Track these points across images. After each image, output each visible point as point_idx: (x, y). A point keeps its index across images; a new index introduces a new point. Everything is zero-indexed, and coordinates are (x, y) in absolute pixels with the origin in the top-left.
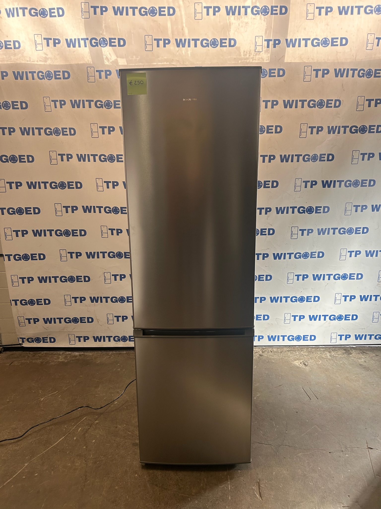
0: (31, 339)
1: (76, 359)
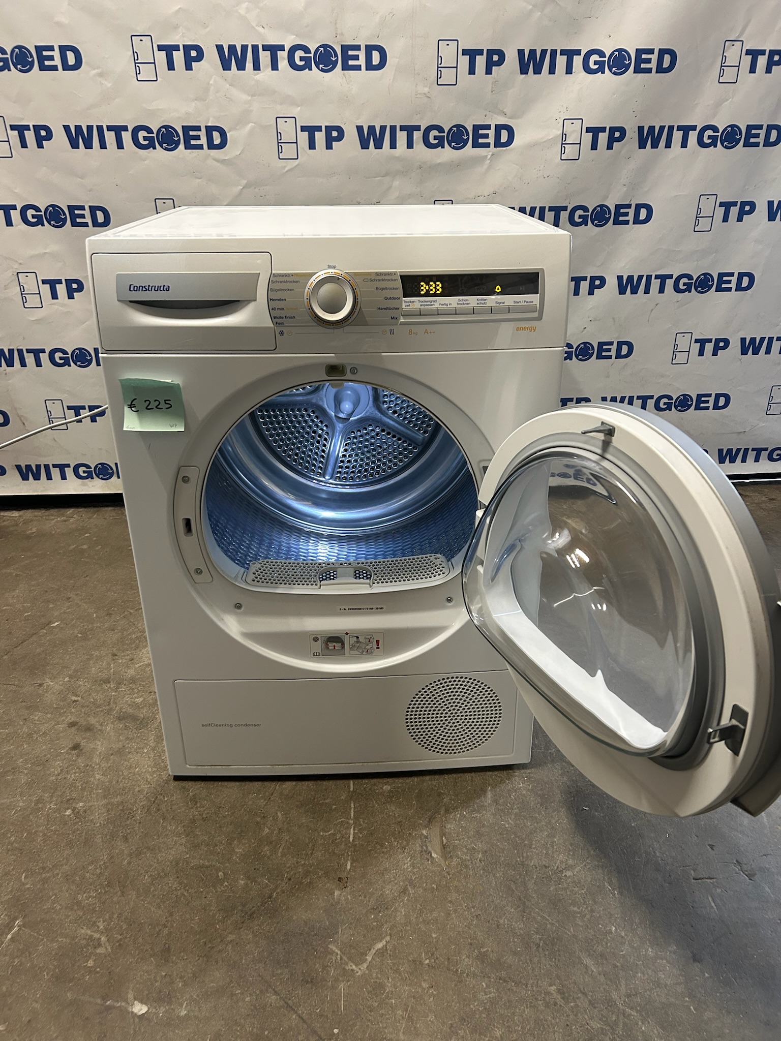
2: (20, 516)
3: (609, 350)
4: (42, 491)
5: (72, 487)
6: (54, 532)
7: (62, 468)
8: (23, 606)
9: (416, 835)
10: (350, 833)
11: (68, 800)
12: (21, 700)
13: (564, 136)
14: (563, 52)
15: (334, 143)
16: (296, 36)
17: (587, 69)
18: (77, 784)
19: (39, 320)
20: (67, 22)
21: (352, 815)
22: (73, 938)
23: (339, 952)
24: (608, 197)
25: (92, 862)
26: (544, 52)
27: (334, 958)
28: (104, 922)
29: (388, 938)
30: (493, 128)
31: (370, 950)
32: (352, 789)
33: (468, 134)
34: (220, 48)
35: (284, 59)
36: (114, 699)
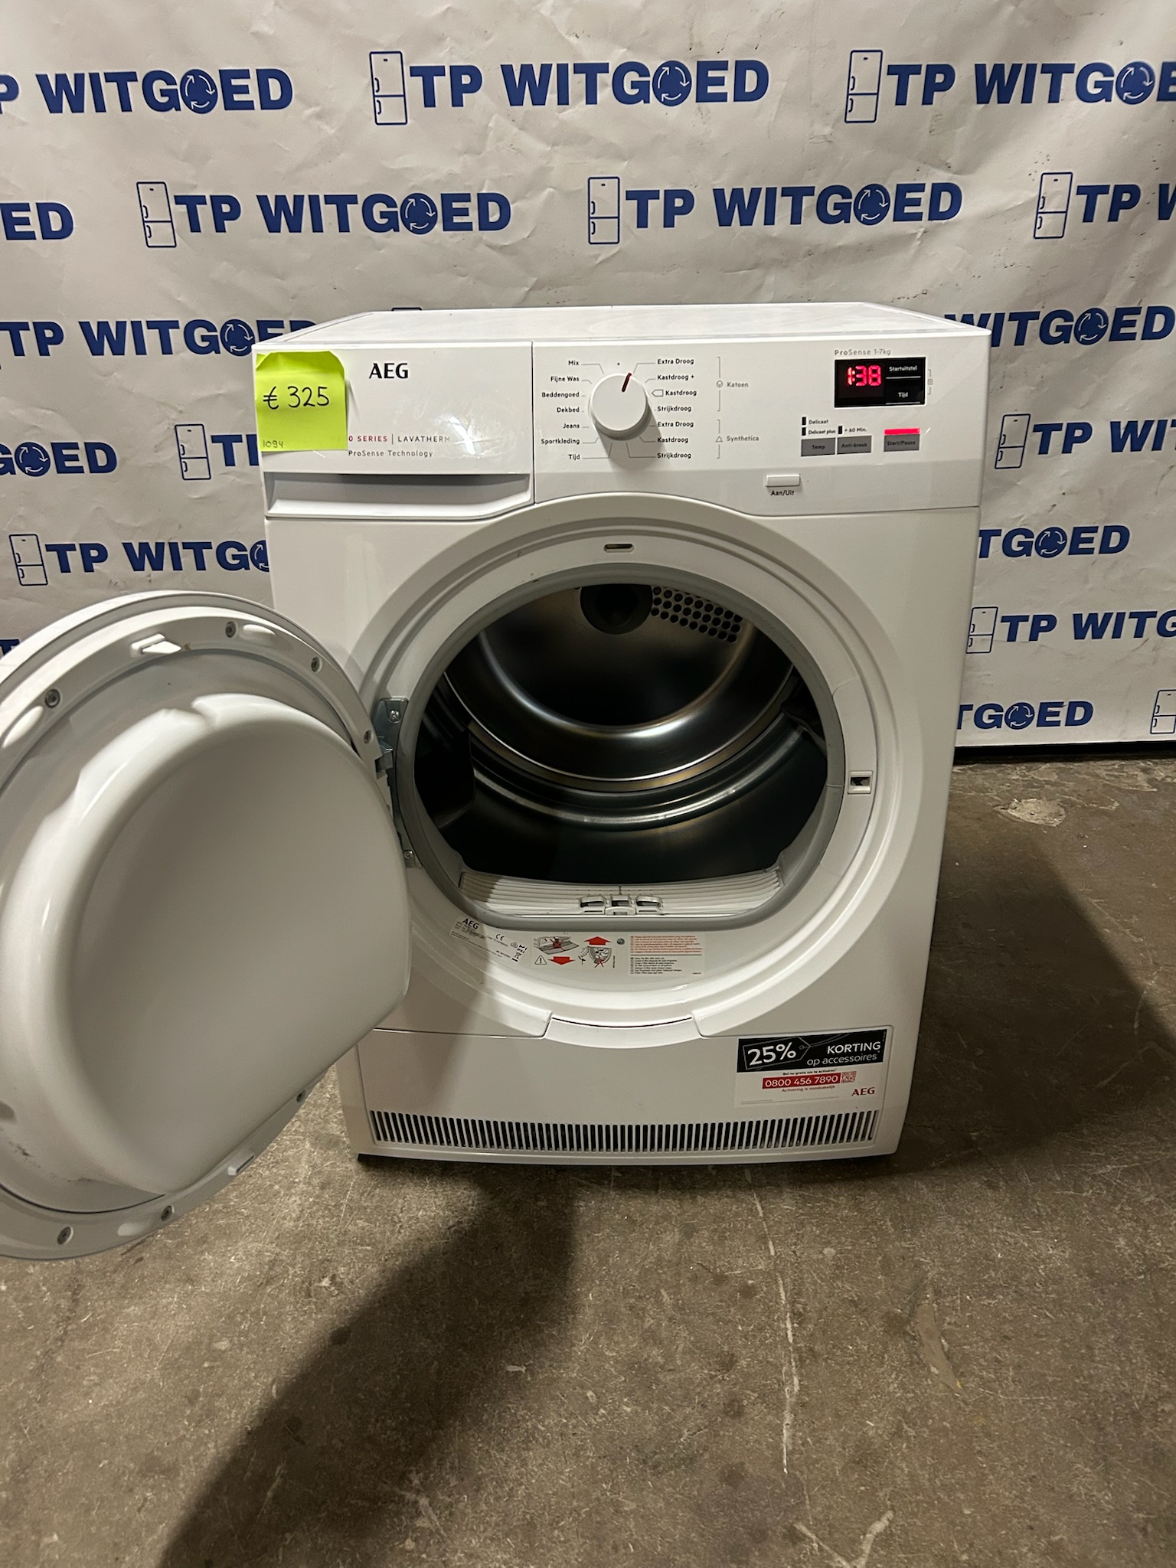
3: (1090, 540)
10: (787, 1329)
11: (322, 1262)
13: (1042, 200)
14: (1046, 69)
15: (676, 217)
16: (628, 48)
17: (1083, 95)
19: (205, 498)
20: (272, 32)
21: (783, 1297)
23: (814, 1537)
24: (1104, 297)
26: (1016, 68)
27: (808, 1547)
29: (890, 1514)
30: (928, 189)
31: (864, 1534)
32: (772, 1253)
33: (888, 200)
34: (507, 70)
35: (607, 85)
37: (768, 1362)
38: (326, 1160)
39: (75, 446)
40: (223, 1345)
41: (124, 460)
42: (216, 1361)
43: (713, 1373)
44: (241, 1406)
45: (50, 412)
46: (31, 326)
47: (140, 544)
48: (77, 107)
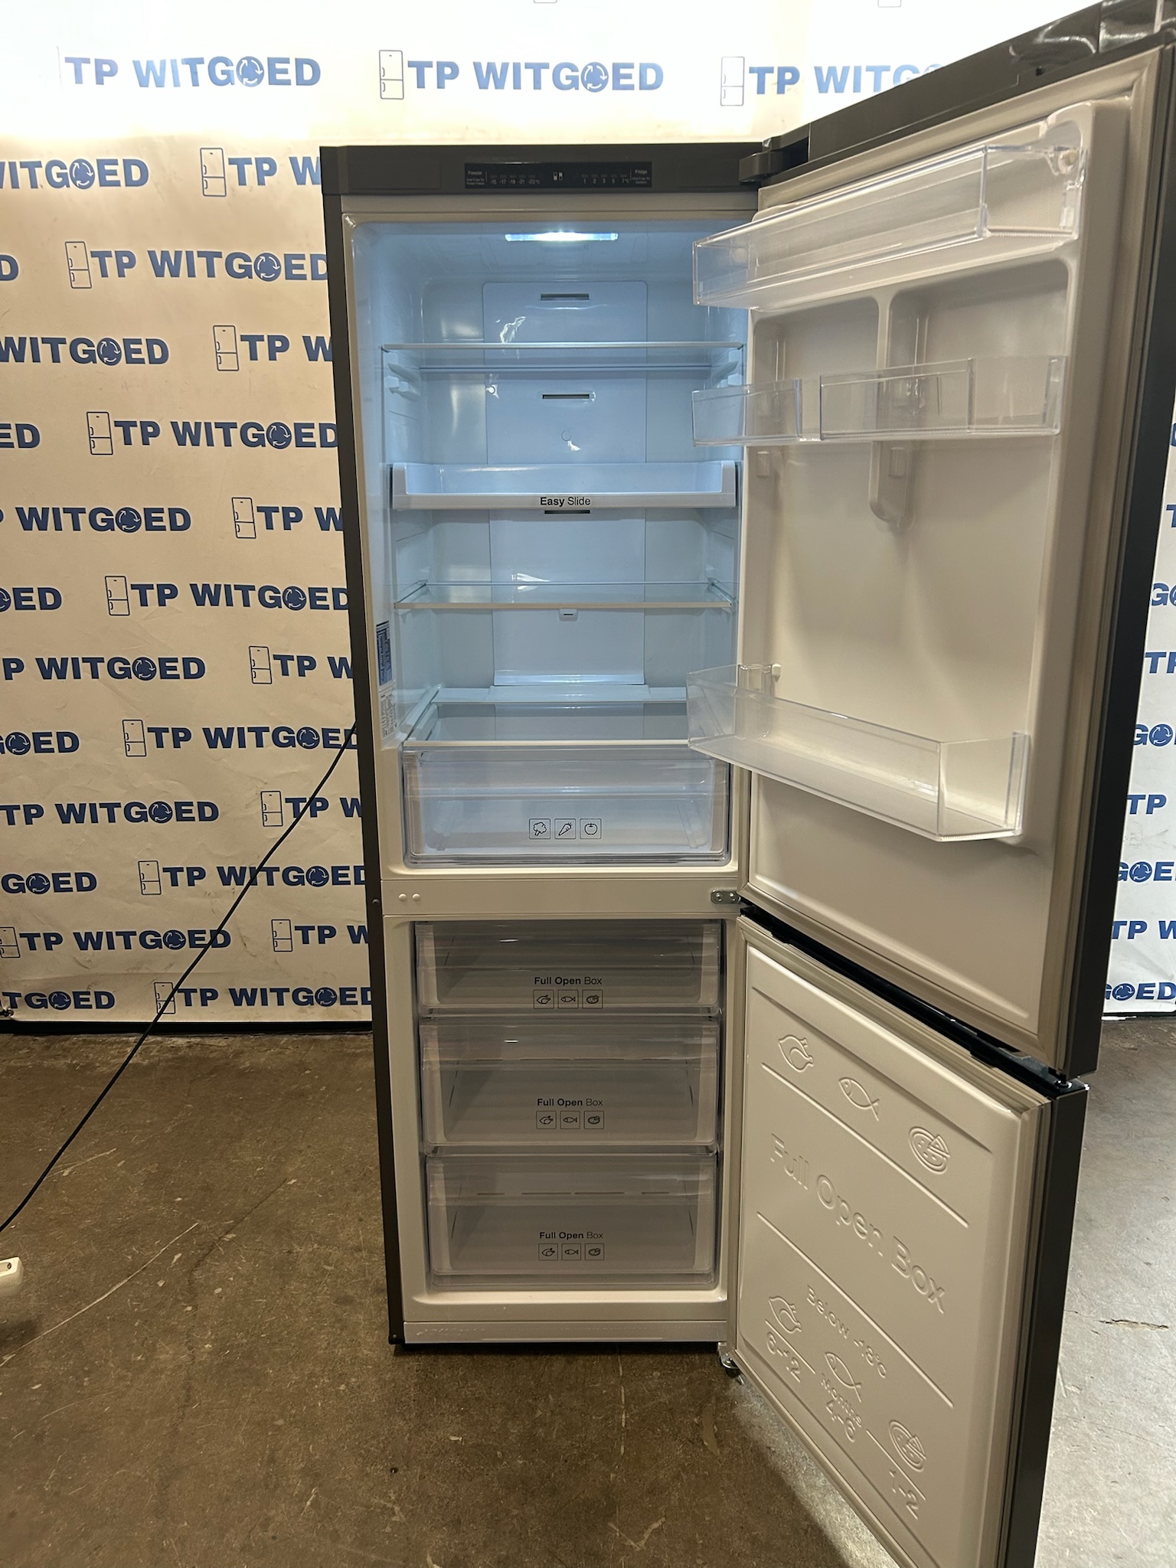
0: (39, 998)
1: (179, 1058)
2: (228, 1046)
4: (255, 1018)
5: (290, 1013)
6: (269, 1068)
7: (280, 992)
8: (254, 1160)
9: (687, 1422)
10: (622, 1418)
11: (340, 1375)
12: (272, 1268)
18: (348, 1359)
21: (623, 1400)
22: (368, 1507)
23: (618, 1530)
25: (373, 1438)
27: (613, 1535)
28: (394, 1493)
29: (663, 1519)
31: (647, 1529)
32: (621, 1374)
36: (369, 1270)
37: (607, 1438)
38: (345, 1312)
39: (191, 804)
40: (280, 1422)
41: (224, 813)
42: (276, 1431)
43: (574, 1443)
44: (292, 1457)
45: (176, 783)
46: (170, 730)
47: (229, 867)
48: (215, 602)
